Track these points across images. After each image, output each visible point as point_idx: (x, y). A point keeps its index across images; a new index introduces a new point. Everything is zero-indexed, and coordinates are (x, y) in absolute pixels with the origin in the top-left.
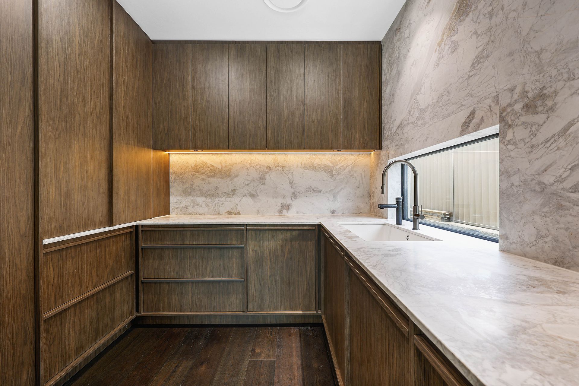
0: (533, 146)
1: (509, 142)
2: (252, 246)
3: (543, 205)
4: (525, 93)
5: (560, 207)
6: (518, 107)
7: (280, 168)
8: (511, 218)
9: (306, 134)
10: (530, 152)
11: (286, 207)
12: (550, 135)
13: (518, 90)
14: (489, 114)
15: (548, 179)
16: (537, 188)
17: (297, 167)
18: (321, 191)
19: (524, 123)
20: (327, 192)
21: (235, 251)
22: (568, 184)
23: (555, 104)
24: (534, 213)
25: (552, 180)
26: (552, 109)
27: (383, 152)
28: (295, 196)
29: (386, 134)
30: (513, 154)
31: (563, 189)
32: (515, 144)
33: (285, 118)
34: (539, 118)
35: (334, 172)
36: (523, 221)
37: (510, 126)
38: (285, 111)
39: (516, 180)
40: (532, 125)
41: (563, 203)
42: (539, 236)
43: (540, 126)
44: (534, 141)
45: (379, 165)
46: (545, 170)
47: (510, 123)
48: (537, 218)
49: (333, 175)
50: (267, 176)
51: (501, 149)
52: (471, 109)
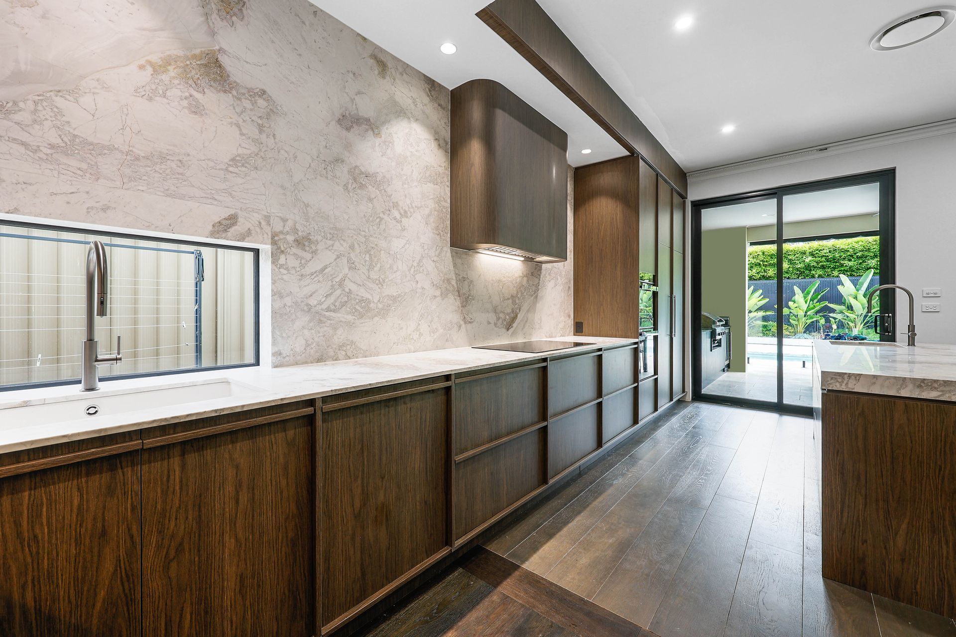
0: (302, 275)
1: (281, 266)
3: (310, 321)
4: (295, 230)
5: (320, 321)
6: (290, 238)
8: (284, 335)
10: (300, 280)
12: (314, 271)
13: (290, 223)
14: (258, 230)
15: (313, 302)
16: (306, 308)
19: (295, 254)
22: (324, 306)
23: (317, 250)
24: (303, 327)
25: (315, 303)
26: (314, 252)
30: (285, 277)
31: (322, 309)
32: (287, 269)
34: (308, 256)
36: (295, 336)
37: (282, 252)
39: (288, 301)
40: (302, 258)
41: (322, 319)
42: (307, 345)
43: (308, 261)
44: (303, 272)
46: (311, 296)
47: (283, 249)
48: (306, 332)
51: (273, 270)
52: (232, 212)
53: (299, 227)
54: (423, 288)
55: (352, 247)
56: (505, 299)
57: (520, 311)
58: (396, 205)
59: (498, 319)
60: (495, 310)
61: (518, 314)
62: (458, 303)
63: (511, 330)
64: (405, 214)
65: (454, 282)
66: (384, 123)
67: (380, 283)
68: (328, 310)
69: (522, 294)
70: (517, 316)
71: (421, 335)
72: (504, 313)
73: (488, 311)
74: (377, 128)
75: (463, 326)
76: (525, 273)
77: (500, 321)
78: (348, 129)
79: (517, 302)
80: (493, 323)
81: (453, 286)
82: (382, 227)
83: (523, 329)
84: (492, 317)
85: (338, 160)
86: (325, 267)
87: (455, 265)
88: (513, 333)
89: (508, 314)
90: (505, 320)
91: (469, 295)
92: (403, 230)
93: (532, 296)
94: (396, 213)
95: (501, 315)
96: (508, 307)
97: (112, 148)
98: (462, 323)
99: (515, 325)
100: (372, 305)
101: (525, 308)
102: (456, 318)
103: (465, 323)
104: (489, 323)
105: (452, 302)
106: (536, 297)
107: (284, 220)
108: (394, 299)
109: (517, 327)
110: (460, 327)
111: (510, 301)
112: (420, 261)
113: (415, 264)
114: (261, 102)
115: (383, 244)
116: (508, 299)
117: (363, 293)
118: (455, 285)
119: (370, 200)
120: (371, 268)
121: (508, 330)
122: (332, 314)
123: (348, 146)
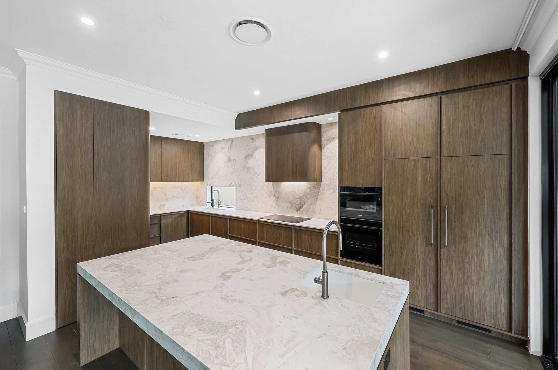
2: (163, 221)
3: (241, 201)
7: (160, 188)
8: (237, 204)
9: (177, 176)
10: (239, 193)
11: (164, 205)
12: (241, 191)
14: (234, 184)
16: (240, 199)
17: (168, 187)
18: (178, 197)
20: (181, 197)
21: (156, 225)
23: (242, 187)
27: (204, 183)
28: (167, 200)
29: (206, 177)
30: (237, 193)
32: (238, 191)
33: (169, 169)
34: (240, 188)
35: (183, 189)
37: (237, 188)
38: (169, 166)
39: (238, 197)
42: (240, 206)
45: (203, 187)
48: (240, 203)
49: (183, 190)
50: (154, 192)
51: (236, 191)
52: (231, 182)
53: (239, 183)
54: (263, 194)
55: (247, 185)
56: (295, 199)
57: (305, 204)
58: (256, 173)
59: (292, 206)
60: (290, 203)
61: (304, 205)
62: (275, 199)
63: (299, 212)
64: (258, 175)
65: (273, 192)
66: (253, 154)
67: (253, 193)
68: (243, 199)
69: (306, 196)
70: (303, 206)
71: (263, 208)
72: (295, 204)
73: (287, 203)
74: (252, 155)
75: (276, 207)
76: (308, 187)
77: (293, 207)
78: (246, 159)
79: (303, 200)
80: (289, 207)
81: (273, 194)
82: (253, 179)
83: (307, 212)
84: (289, 205)
85: (245, 167)
86: (243, 190)
87: (273, 187)
88: (300, 213)
89: (297, 205)
90: (296, 207)
91: (279, 197)
92: (258, 179)
93: (313, 197)
94: (256, 175)
95: (294, 205)
96: (298, 202)
97: (222, 176)
98: (276, 206)
99: (302, 210)
100: (251, 199)
101: (309, 202)
102: (274, 204)
103: (277, 206)
104: (287, 207)
105: (273, 199)
106: (317, 198)
107: (237, 182)
108: (256, 197)
109: (303, 210)
110: (275, 207)
111: (299, 199)
112: (262, 187)
113: (261, 188)
114: (234, 161)
115: (253, 184)
116: (298, 198)
117: (249, 196)
118: (274, 194)
119: (251, 173)
120: (251, 190)
121: (297, 211)
122: (244, 200)
123: (246, 163)
